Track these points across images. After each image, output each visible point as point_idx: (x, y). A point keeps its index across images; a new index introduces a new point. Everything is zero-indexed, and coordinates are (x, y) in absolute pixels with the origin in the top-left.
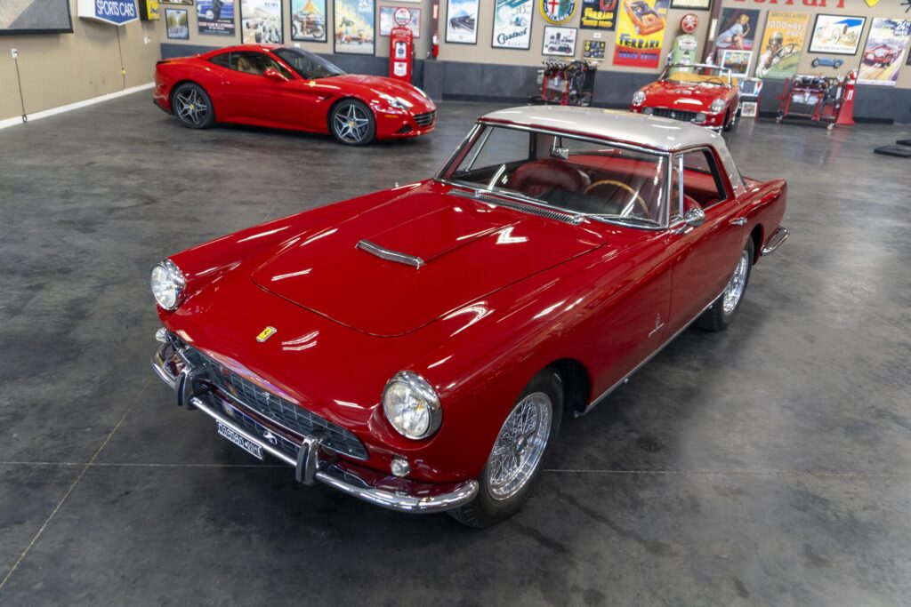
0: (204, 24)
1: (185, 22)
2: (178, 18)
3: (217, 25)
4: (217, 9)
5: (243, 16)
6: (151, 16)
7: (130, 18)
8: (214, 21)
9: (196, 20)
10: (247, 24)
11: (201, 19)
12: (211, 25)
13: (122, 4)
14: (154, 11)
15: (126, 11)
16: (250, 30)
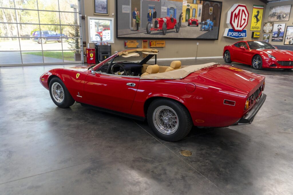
0: (274, 38)
1: (268, 38)
2: (267, 37)
3: (277, 38)
4: (279, 34)
5: (286, 35)
6: (254, 36)
7: (243, 37)
8: (277, 37)
9: (272, 37)
10: (287, 38)
11: (273, 37)
12: (276, 39)
13: (240, 33)
14: (256, 35)
15: (241, 35)
16: (288, 40)
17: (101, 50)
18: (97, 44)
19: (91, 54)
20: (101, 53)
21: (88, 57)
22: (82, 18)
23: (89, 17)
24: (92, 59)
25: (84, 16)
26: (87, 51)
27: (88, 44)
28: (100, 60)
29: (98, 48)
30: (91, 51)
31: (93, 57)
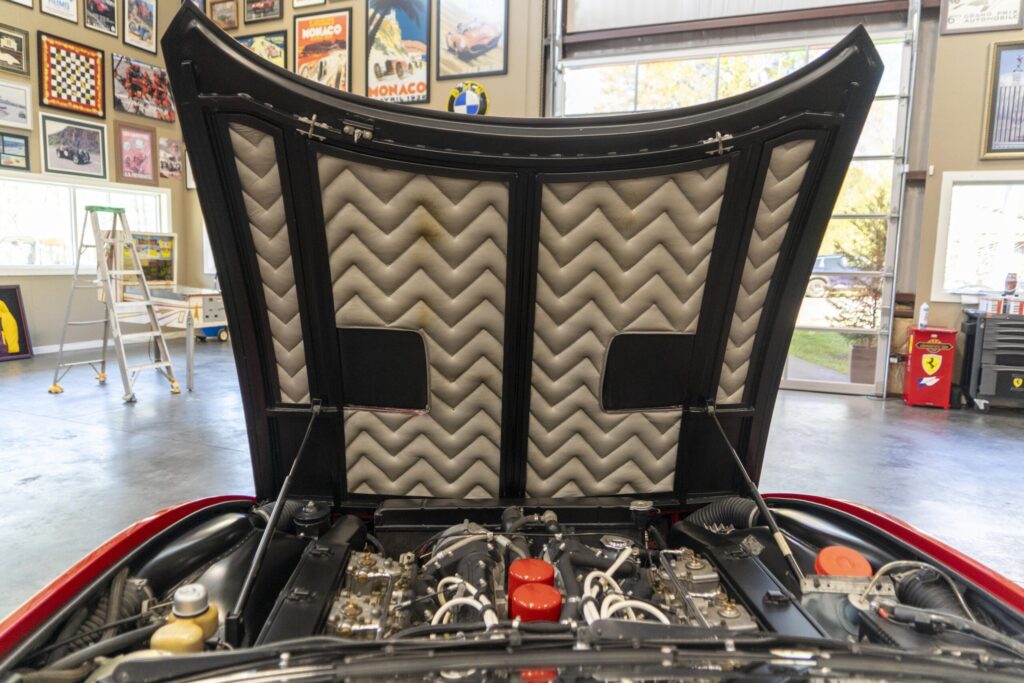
17: (992, 341)
18: (976, 306)
19: (926, 359)
20: (993, 360)
21: (909, 369)
22: (907, 181)
23: (948, 177)
24: (930, 382)
25: (925, 173)
26: (912, 337)
27: (925, 306)
28: (978, 391)
29: (973, 328)
30: (934, 340)
31: (936, 375)
